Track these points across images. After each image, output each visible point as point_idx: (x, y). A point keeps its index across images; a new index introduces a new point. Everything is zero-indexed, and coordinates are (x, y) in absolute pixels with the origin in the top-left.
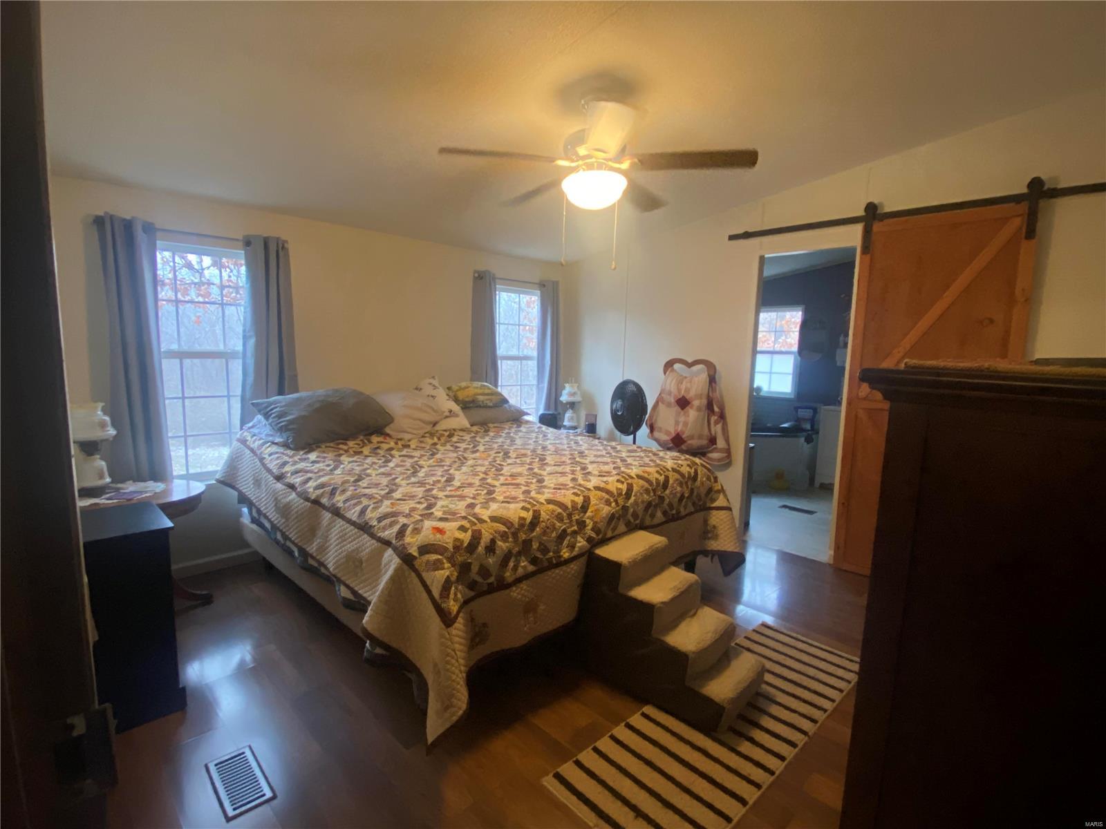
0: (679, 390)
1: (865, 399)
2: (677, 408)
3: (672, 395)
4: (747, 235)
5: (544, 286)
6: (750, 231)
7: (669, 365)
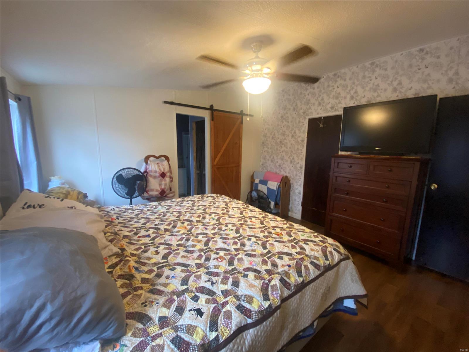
0: (160, 170)
1: (216, 165)
2: (161, 178)
3: (158, 172)
4: (172, 103)
5: (20, 100)
6: (174, 102)
7: (147, 159)
